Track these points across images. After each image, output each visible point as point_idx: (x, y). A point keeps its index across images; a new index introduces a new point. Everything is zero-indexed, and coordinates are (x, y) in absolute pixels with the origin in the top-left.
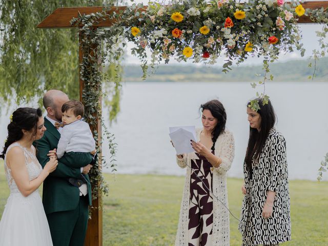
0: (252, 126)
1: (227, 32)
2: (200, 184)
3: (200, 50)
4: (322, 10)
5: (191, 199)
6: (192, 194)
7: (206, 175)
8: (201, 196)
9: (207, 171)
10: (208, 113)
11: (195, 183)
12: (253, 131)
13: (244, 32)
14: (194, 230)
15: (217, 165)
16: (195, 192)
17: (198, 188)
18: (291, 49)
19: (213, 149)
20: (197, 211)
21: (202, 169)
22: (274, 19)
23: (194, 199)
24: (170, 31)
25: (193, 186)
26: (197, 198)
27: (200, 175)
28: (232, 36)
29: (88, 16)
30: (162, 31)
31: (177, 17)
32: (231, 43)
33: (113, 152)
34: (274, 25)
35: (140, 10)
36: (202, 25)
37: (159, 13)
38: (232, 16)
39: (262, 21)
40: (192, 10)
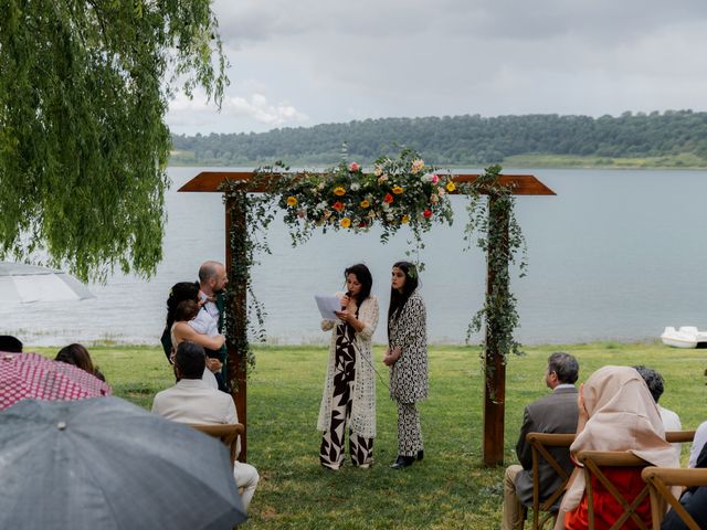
0: (396, 287)
1: (386, 205)
2: (346, 350)
3: (358, 219)
4: (469, 184)
5: (337, 365)
6: (338, 361)
7: (351, 341)
8: (347, 363)
9: (352, 337)
10: (353, 277)
11: (340, 349)
12: (394, 292)
13: (403, 208)
14: (340, 397)
15: (360, 329)
16: (341, 358)
17: (344, 354)
18: (441, 220)
19: (357, 313)
20: (344, 378)
21: (346, 335)
22: (429, 195)
23: (340, 366)
24: (330, 203)
25: (339, 353)
26: (343, 365)
27: (344, 341)
28: (391, 210)
29: (237, 182)
30: (324, 203)
31: (339, 190)
32: (390, 217)
33: (261, 322)
34: (429, 201)
35: (296, 180)
36: (363, 200)
37: (321, 186)
38: (391, 192)
39: (418, 196)
40: (355, 186)
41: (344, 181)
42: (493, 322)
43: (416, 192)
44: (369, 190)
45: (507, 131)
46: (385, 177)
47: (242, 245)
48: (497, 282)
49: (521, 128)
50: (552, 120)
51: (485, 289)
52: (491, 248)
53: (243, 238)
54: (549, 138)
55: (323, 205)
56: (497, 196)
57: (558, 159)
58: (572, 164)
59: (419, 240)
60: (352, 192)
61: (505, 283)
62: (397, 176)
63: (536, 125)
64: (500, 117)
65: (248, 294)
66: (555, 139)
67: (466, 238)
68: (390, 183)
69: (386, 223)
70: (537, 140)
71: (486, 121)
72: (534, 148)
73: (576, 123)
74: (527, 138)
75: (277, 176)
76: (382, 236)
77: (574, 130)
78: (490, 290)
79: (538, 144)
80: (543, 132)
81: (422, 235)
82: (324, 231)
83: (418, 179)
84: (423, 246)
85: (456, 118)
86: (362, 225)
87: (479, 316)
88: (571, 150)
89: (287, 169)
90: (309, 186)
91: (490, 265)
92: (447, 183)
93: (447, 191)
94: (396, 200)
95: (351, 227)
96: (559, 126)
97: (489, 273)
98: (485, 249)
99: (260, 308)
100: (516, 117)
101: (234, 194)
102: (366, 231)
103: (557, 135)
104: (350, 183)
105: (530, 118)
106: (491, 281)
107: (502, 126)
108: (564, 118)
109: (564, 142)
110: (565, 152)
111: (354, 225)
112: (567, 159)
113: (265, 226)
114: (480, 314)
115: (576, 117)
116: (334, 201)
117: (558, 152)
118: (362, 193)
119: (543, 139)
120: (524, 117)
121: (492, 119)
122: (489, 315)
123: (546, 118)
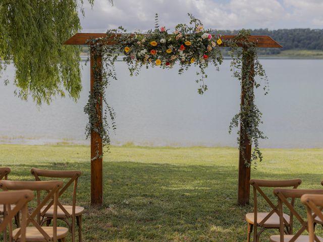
1: (181, 52)
3: (165, 60)
4: (231, 40)
13: (191, 53)
22: (206, 46)
24: (149, 51)
28: (184, 55)
29: (97, 39)
30: (145, 51)
31: (154, 43)
32: (184, 58)
33: (113, 118)
34: (206, 50)
35: (130, 37)
36: (168, 48)
37: (143, 40)
38: (184, 44)
39: (200, 47)
40: (163, 40)
41: (157, 38)
42: (244, 121)
43: (199, 44)
44: (171, 43)
45: (282, 38)
46: (181, 36)
47: (100, 75)
48: (247, 98)
49: (290, 36)
50: (307, 32)
51: (240, 102)
52: (244, 78)
53: (100, 71)
54: (305, 41)
55: (144, 51)
56: (247, 47)
57: (310, 52)
58: (318, 55)
59: (203, 73)
60: (161, 44)
61: (252, 98)
62: (188, 35)
63: (298, 34)
64: (279, 30)
65: (104, 103)
66: (308, 42)
67: (231, 70)
68: (183, 39)
69: (183, 63)
70: (299, 42)
71: (271, 32)
72: (297, 46)
73: (320, 33)
74: (293, 41)
75: (119, 35)
76: (180, 71)
77: (319, 37)
78: (243, 103)
79: (299, 44)
80: (302, 38)
81: (205, 70)
82: (147, 67)
83: (200, 37)
84: (206, 76)
85: (255, 30)
86: (167, 64)
87: (236, 118)
88: (317, 47)
89: (125, 31)
90: (136, 41)
91: (243, 87)
92: (218, 39)
93: (217, 44)
94: (187, 49)
95: (161, 65)
96: (311, 35)
97: (243, 92)
98: (240, 79)
99: (111, 110)
100: (287, 30)
101: (95, 46)
102: (171, 68)
103: (310, 39)
104: (160, 39)
105: (295, 30)
106: (244, 97)
107: (280, 35)
108: (313, 30)
109: (313, 43)
110: (314, 48)
111: (163, 63)
112: (315, 52)
113: (112, 64)
114: (237, 116)
115: (320, 30)
116: (150, 49)
117: (309, 49)
118: (167, 44)
119: (302, 42)
120: (292, 30)
121: (275, 31)
122: (242, 117)
123: (304, 30)
